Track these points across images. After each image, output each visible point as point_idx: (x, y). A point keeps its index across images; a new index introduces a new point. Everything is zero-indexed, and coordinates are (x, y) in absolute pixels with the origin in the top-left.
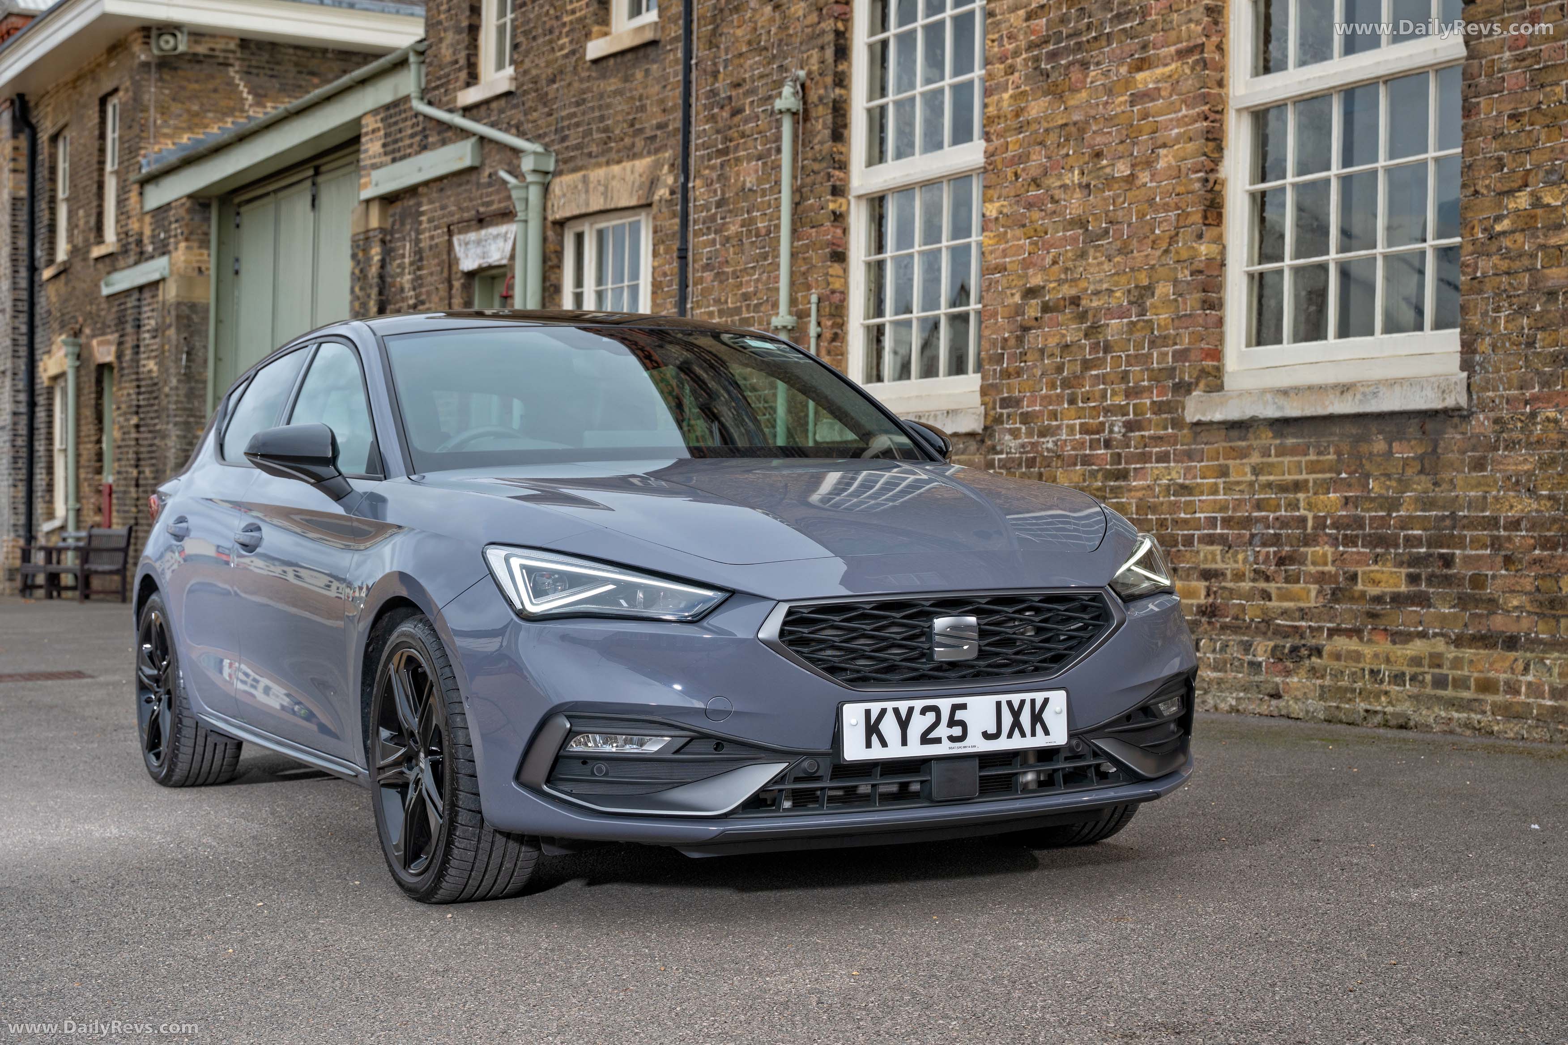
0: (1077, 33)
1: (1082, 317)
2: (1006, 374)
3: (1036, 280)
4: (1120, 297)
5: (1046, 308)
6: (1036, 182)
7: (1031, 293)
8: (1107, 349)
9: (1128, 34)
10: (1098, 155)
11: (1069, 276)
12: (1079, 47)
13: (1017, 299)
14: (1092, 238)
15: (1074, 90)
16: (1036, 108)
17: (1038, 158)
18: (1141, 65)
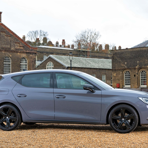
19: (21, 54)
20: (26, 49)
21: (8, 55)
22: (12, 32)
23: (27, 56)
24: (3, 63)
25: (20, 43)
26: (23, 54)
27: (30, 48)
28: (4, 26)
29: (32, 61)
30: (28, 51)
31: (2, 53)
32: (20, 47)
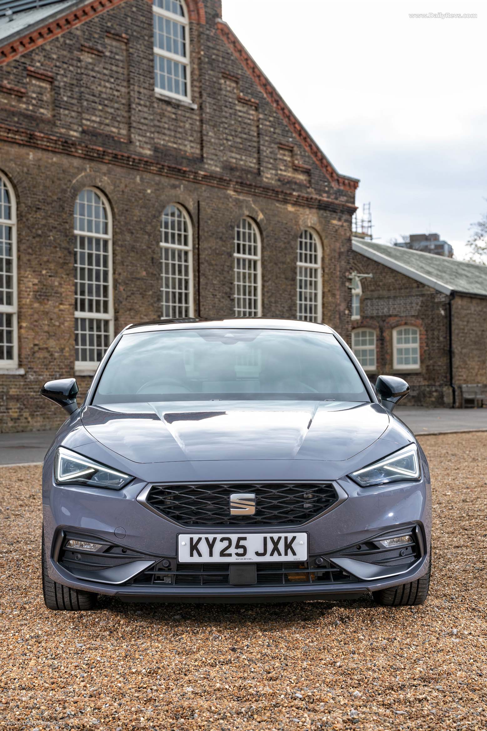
0: (45, 292)
1: (49, 352)
2: (30, 362)
3: (37, 342)
4: (57, 349)
5: (39, 349)
6: (36, 321)
7: (35, 345)
8: (55, 359)
9: (59, 297)
10: (51, 319)
11: (45, 343)
12: (46, 296)
13: (32, 346)
14: (50, 336)
15: (46, 304)
16: (36, 305)
17: (36, 317)
18: (61, 304)
19: (301, 210)
20: (317, 184)
21: (251, 210)
22: (266, 84)
23: (320, 222)
24: (230, 255)
25: (295, 149)
26: (307, 211)
27: (334, 180)
28: (235, 42)
29: (340, 254)
30: (325, 198)
31: (228, 197)
32: (296, 169)
